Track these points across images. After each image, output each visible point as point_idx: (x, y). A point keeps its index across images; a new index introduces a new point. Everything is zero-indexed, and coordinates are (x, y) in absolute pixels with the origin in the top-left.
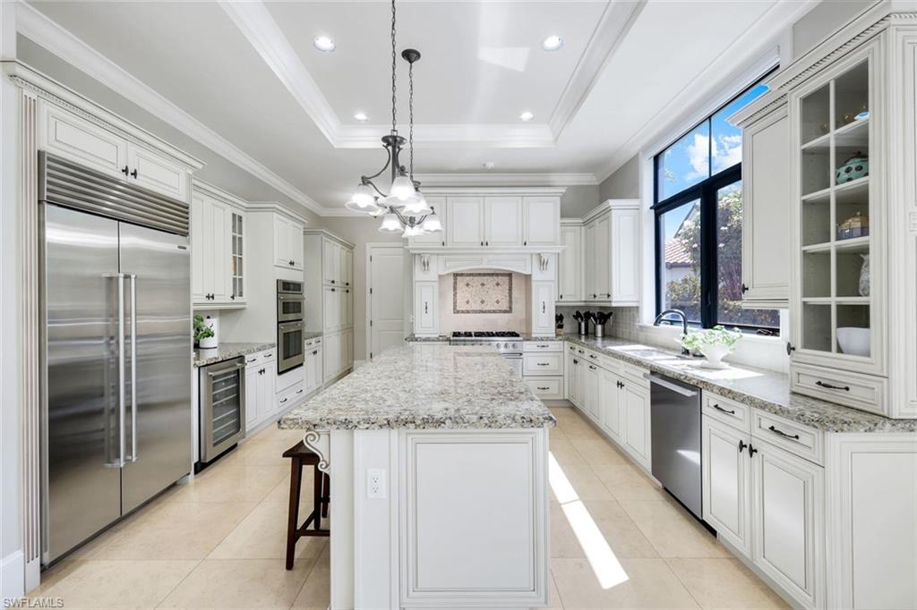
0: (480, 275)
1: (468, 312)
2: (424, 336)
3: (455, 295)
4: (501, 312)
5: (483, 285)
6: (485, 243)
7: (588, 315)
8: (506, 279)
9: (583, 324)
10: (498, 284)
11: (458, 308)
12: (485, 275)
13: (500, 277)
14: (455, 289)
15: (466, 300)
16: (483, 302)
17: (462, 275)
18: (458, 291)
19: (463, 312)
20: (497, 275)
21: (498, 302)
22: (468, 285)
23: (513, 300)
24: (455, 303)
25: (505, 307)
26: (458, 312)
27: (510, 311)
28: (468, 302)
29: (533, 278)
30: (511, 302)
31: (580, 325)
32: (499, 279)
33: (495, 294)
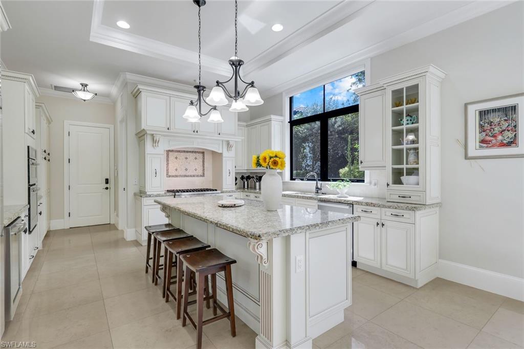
0: (184, 151)
1: (176, 176)
2: (155, 193)
3: (168, 164)
4: (198, 176)
5: (186, 158)
6: (196, 131)
7: (248, 178)
8: (201, 155)
9: (246, 182)
10: (196, 158)
11: (170, 174)
12: (187, 152)
13: (197, 154)
14: (168, 160)
15: (175, 168)
16: (186, 170)
17: (172, 151)
18: (170, 162)
19: (173, 176)
20: (195, 152)
21: (196, 170)
22: (176, 158)
23: (205, 168)
24: (167, 170)
25: (201, 173)
26: (170, 176)
27: (203, 176)
28: (176, 170)
29: (224, 155)
30: (204, 170)
31: (244, 183)
32: (197, 155)
33: (194, 165)
